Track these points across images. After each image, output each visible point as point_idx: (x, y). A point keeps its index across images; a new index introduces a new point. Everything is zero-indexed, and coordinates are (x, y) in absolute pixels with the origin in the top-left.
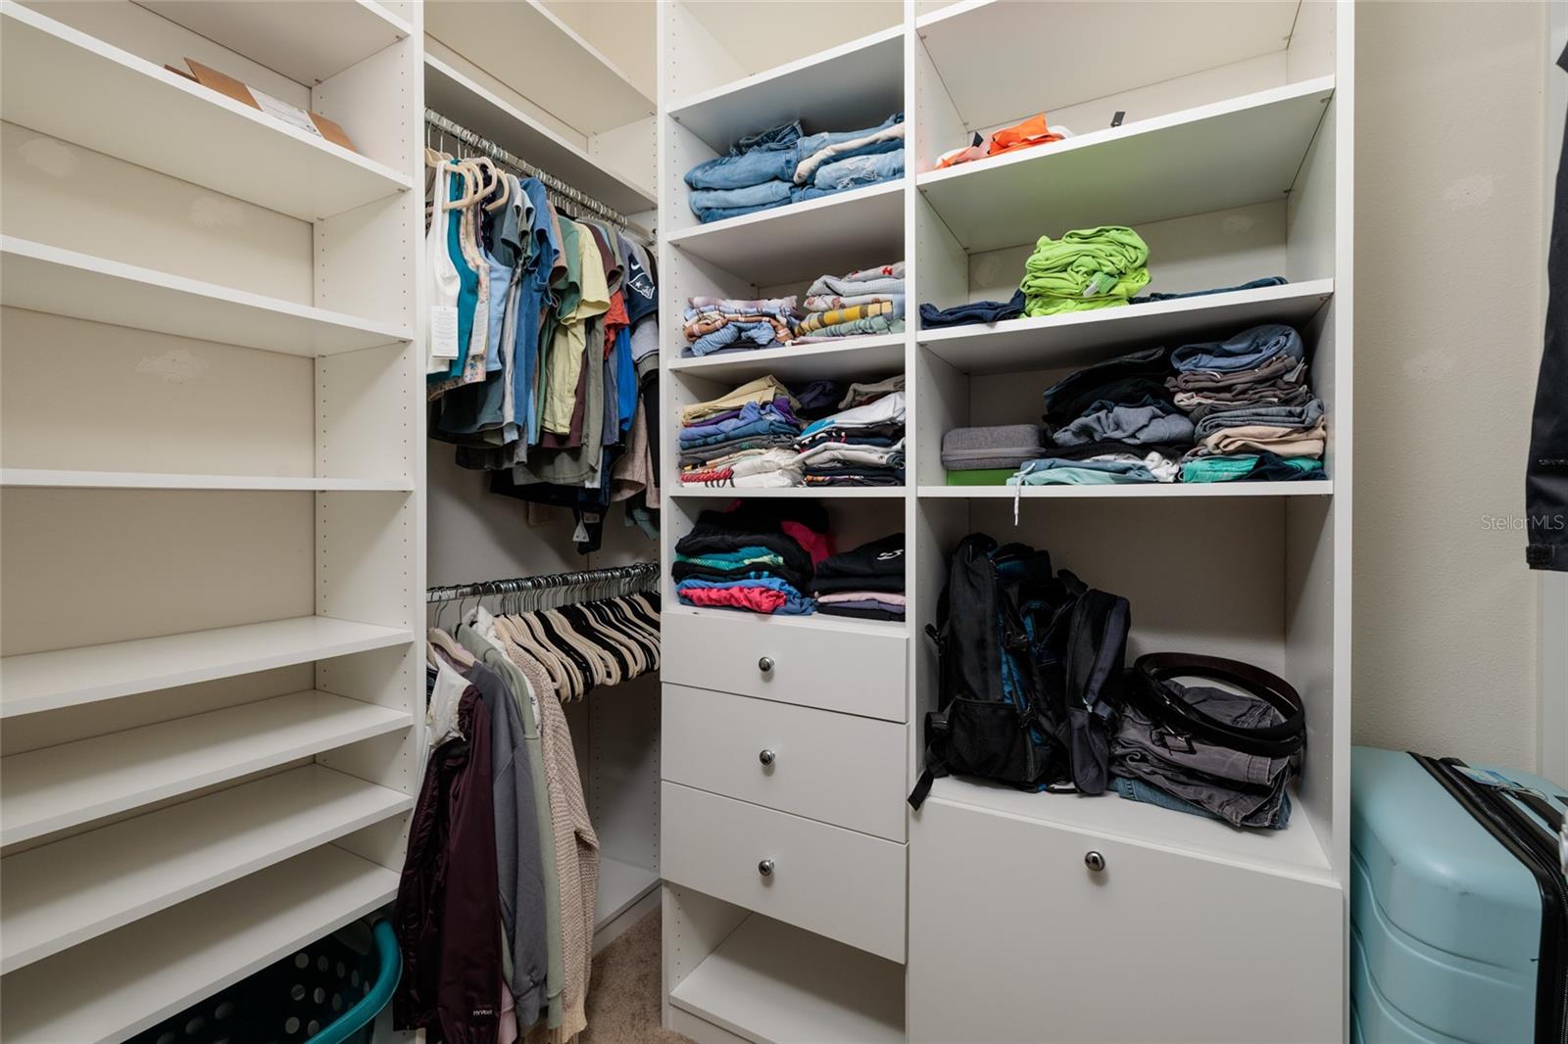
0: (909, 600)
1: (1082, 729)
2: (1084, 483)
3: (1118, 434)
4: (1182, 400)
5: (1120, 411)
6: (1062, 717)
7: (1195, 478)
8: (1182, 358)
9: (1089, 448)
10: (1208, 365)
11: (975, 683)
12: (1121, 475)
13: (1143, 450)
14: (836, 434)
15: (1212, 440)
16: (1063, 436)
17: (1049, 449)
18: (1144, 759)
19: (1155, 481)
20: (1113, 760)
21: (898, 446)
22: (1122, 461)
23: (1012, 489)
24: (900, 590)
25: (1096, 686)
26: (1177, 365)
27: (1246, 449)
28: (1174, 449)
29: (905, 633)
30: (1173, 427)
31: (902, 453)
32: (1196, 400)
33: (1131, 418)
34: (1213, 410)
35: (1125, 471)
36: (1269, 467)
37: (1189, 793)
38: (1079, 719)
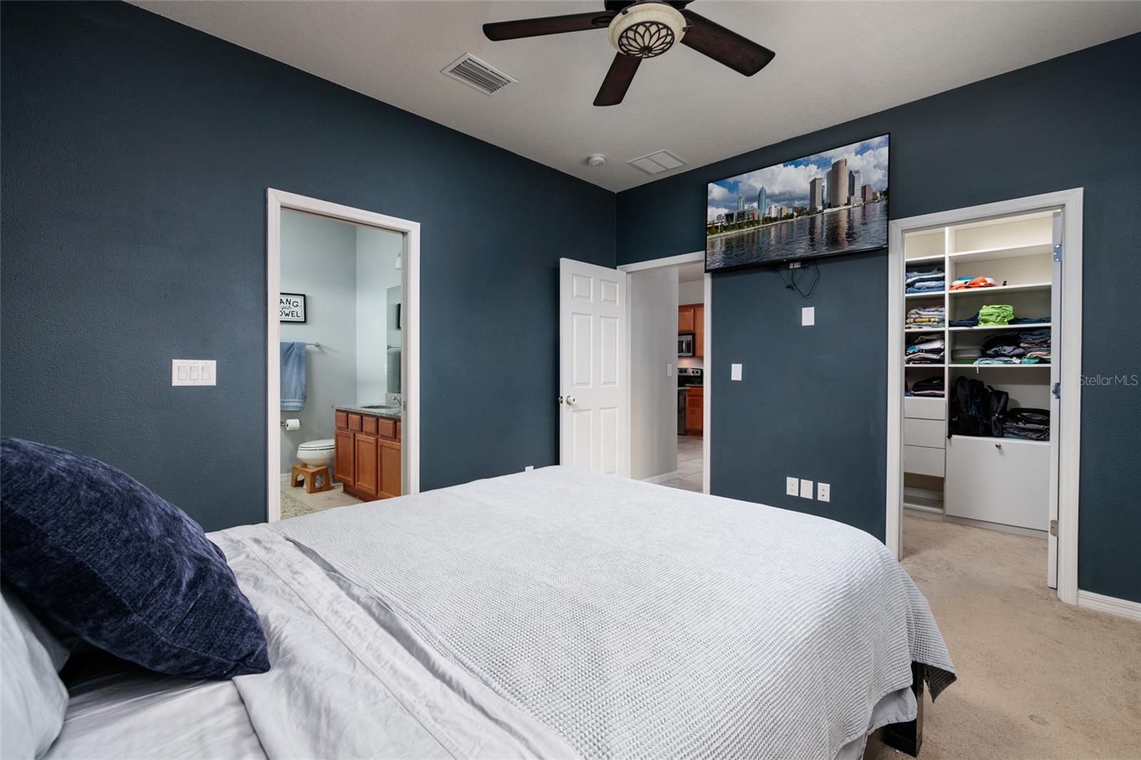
0: (946, 392)
1: (994, 420)
2: (996, 364)
3: (1005, 353)
4: (1022, 345)
5: (1005, 347)
6: (989, 418)
7: (1025, 363)
8: (1022, 335)
9: (996, 355)
10: (1030, 339)
11: (964, 410)
12: (1006, 362)
13: (1011, 357)
14: (922, 351)
15: (1029, 355)
16: (990, 352)
17: (984, 355)
18: (1012, 428)
19: (1014, 363)
20: (1003, 429)
21: (942, 354)
22: (1006, 359)
23: (976, 365)
24: (943, 390)
25: (998, 411)
26: (1021, 336)
27: (1036, 357)
28: (1020, 356)
29: (946, 399)
30: (1020, 351)
31: (943, 356)
32: (1026, 345)
33: (1008, 349)
34: (1030, 348)
35: (1006, 361)
36: (1042, 361)
37: (1024, 433)
38: (994, 418)
